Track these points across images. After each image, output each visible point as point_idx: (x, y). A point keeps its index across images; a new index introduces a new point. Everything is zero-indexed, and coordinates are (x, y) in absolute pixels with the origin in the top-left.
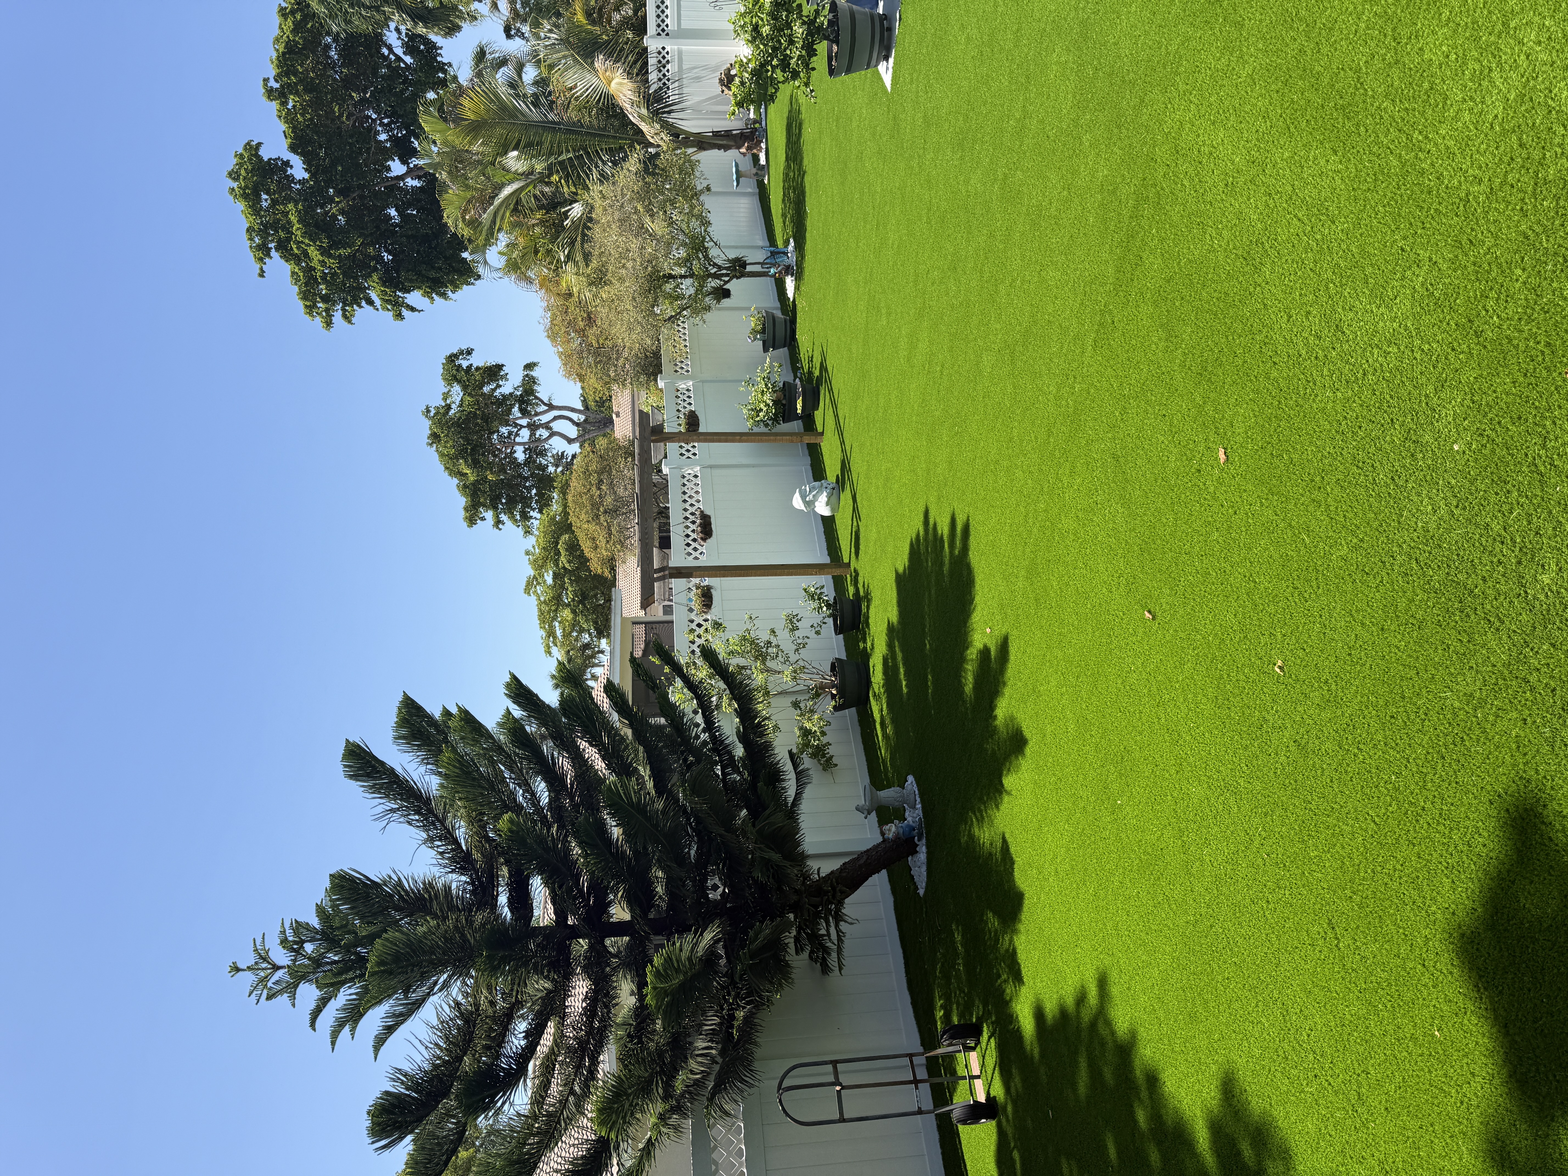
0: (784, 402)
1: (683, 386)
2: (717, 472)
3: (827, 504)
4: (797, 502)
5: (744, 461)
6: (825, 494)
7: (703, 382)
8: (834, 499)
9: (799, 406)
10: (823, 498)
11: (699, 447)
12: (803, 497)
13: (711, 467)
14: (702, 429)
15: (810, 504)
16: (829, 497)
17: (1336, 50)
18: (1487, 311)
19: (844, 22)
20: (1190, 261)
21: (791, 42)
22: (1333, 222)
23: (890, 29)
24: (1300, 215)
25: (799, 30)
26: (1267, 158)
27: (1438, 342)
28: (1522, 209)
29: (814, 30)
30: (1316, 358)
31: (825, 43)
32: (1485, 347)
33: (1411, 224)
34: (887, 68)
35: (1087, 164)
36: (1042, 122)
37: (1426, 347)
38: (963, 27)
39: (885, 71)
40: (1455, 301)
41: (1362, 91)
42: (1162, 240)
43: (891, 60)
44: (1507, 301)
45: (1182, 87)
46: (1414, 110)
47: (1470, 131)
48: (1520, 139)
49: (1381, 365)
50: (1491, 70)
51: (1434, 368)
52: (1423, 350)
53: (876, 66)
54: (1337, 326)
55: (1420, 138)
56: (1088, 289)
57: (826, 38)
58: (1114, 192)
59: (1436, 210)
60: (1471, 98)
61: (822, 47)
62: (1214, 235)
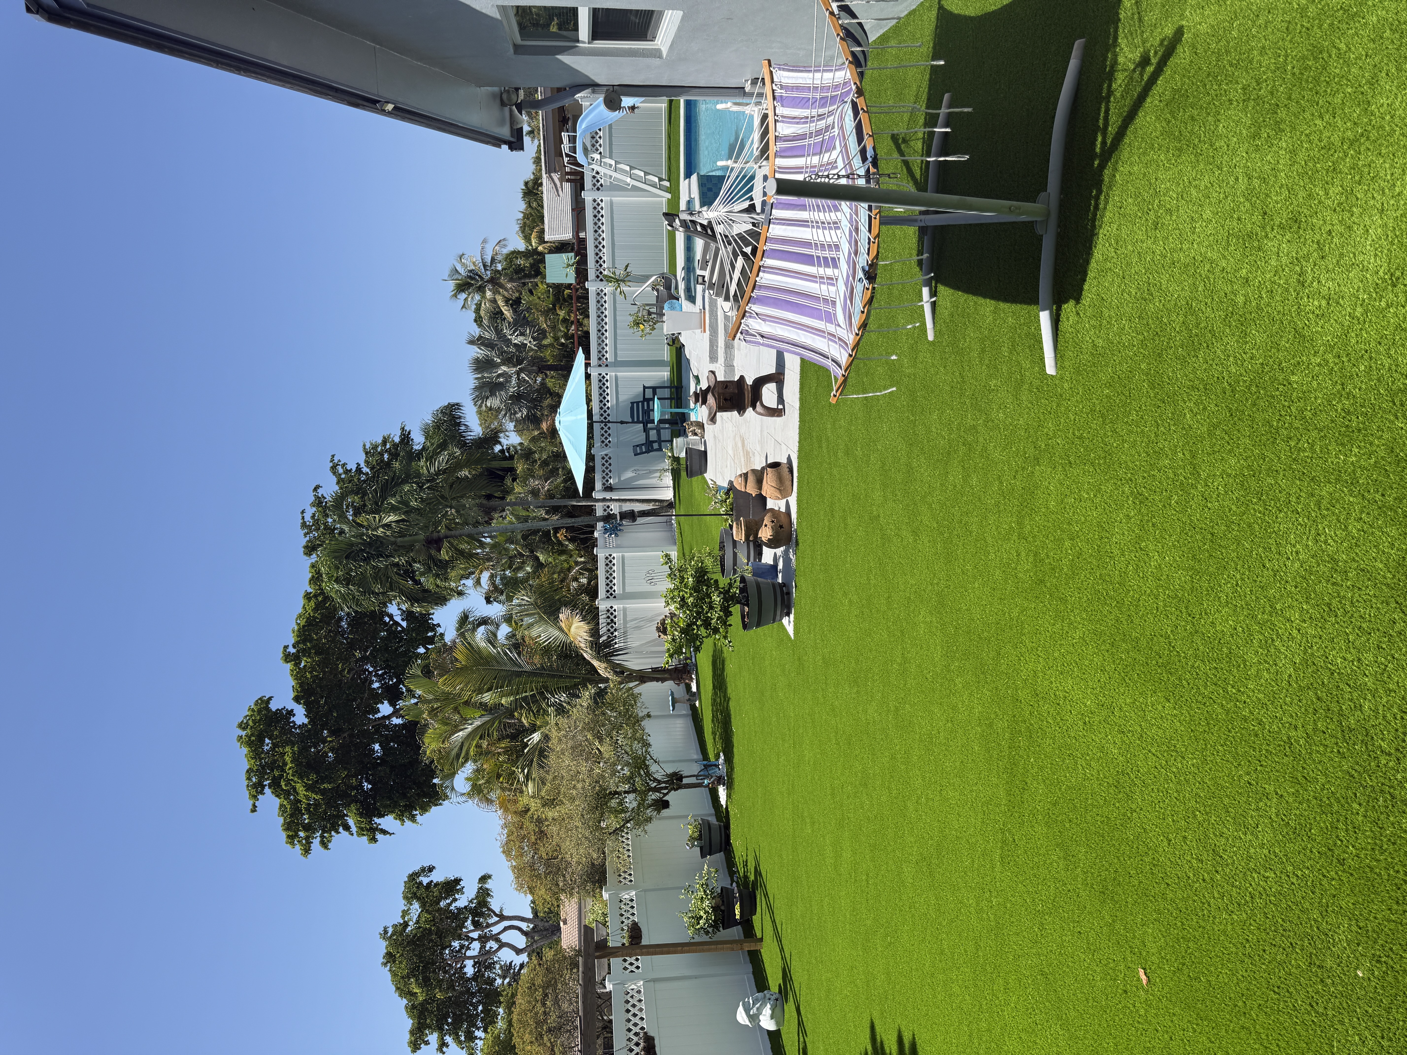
0: (723, 908)
1: (627, 896)
2: (659, 986)
3: (772, 1017)
4: (741, 1017)
5: (687, 973)
6: (769, 1006)
7: (645, 891)
8: (778, 1009)
9: (737, 912)
10: (767, 1011)
11: (643, 961)
12: (747, 1010)
13: (654, 980)
14: (644, 942)
15: (754, 1018)
16: (773, 1010)
17: (1145, 621)
18: (1342, 841)
19: (752, 591)
20: (1070, 788)
21: (711, 608)
22: (1183, 758)
23: (789, 594)
24: (1153, 751)
25: (716, 598)
26: (1112, 702)
27: (1308, 868)
28: (1339, 751)
29: (728, 598)
30: (1204, 880)
31: (738, 606)
32: (1352, 875)
33: (1249, 761)
34: (789, 622)
35: (963, 702)
36: (919, 666)
37: (1299, 873)
38: (845, 594)
39: (788, 623)
40: (1310, 831)
41: (1175, 653)
42: (1041, 768)
43: (792, 616)
44: (1355, 832)
45: (1029, 645)
46: (1222, 669)
47: (1273, 687)
48: (1316, 694)
49: (1264, 889)
50: (1273, 640)
51: (1313, 893)
52: (1297, 876)
53: (781, 620)
54: (1213, 850)
55: (1234, 691)
56: (985, 808)
57: (738, 602)
58: (991, 725)
59: (1267, 750)
60: (1266, 661)
61: (736, 609)
62: (1084, 765)
